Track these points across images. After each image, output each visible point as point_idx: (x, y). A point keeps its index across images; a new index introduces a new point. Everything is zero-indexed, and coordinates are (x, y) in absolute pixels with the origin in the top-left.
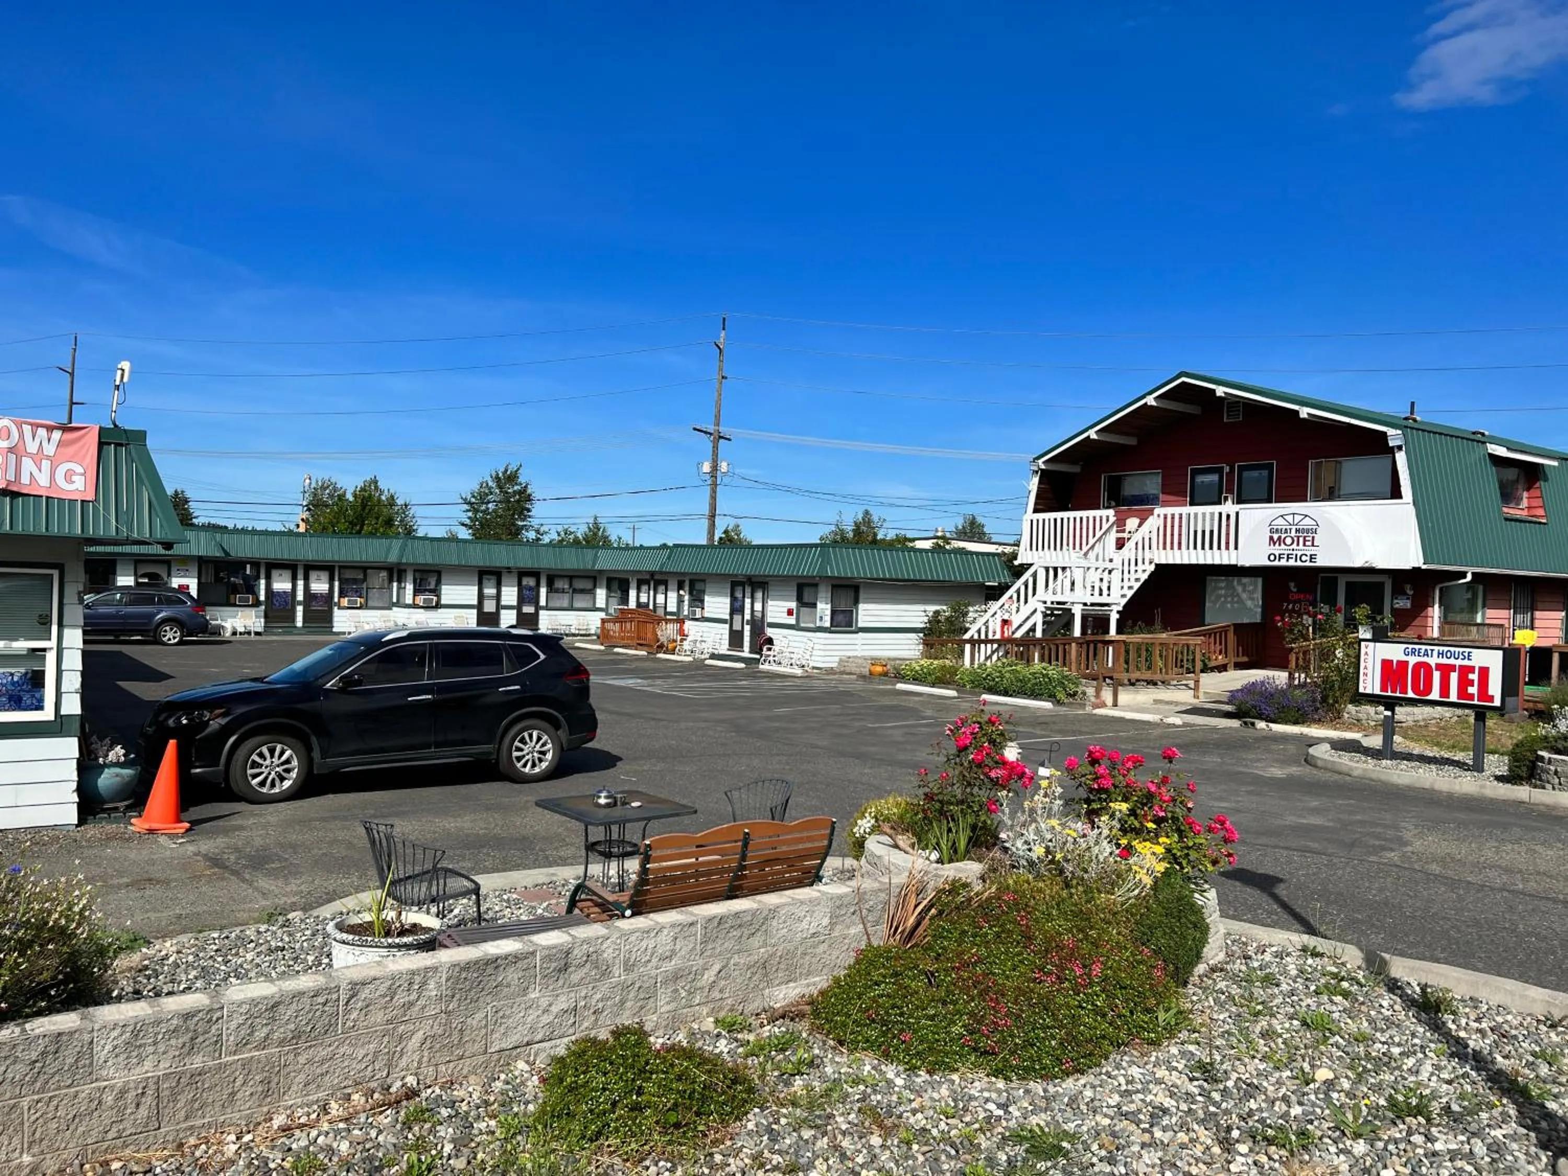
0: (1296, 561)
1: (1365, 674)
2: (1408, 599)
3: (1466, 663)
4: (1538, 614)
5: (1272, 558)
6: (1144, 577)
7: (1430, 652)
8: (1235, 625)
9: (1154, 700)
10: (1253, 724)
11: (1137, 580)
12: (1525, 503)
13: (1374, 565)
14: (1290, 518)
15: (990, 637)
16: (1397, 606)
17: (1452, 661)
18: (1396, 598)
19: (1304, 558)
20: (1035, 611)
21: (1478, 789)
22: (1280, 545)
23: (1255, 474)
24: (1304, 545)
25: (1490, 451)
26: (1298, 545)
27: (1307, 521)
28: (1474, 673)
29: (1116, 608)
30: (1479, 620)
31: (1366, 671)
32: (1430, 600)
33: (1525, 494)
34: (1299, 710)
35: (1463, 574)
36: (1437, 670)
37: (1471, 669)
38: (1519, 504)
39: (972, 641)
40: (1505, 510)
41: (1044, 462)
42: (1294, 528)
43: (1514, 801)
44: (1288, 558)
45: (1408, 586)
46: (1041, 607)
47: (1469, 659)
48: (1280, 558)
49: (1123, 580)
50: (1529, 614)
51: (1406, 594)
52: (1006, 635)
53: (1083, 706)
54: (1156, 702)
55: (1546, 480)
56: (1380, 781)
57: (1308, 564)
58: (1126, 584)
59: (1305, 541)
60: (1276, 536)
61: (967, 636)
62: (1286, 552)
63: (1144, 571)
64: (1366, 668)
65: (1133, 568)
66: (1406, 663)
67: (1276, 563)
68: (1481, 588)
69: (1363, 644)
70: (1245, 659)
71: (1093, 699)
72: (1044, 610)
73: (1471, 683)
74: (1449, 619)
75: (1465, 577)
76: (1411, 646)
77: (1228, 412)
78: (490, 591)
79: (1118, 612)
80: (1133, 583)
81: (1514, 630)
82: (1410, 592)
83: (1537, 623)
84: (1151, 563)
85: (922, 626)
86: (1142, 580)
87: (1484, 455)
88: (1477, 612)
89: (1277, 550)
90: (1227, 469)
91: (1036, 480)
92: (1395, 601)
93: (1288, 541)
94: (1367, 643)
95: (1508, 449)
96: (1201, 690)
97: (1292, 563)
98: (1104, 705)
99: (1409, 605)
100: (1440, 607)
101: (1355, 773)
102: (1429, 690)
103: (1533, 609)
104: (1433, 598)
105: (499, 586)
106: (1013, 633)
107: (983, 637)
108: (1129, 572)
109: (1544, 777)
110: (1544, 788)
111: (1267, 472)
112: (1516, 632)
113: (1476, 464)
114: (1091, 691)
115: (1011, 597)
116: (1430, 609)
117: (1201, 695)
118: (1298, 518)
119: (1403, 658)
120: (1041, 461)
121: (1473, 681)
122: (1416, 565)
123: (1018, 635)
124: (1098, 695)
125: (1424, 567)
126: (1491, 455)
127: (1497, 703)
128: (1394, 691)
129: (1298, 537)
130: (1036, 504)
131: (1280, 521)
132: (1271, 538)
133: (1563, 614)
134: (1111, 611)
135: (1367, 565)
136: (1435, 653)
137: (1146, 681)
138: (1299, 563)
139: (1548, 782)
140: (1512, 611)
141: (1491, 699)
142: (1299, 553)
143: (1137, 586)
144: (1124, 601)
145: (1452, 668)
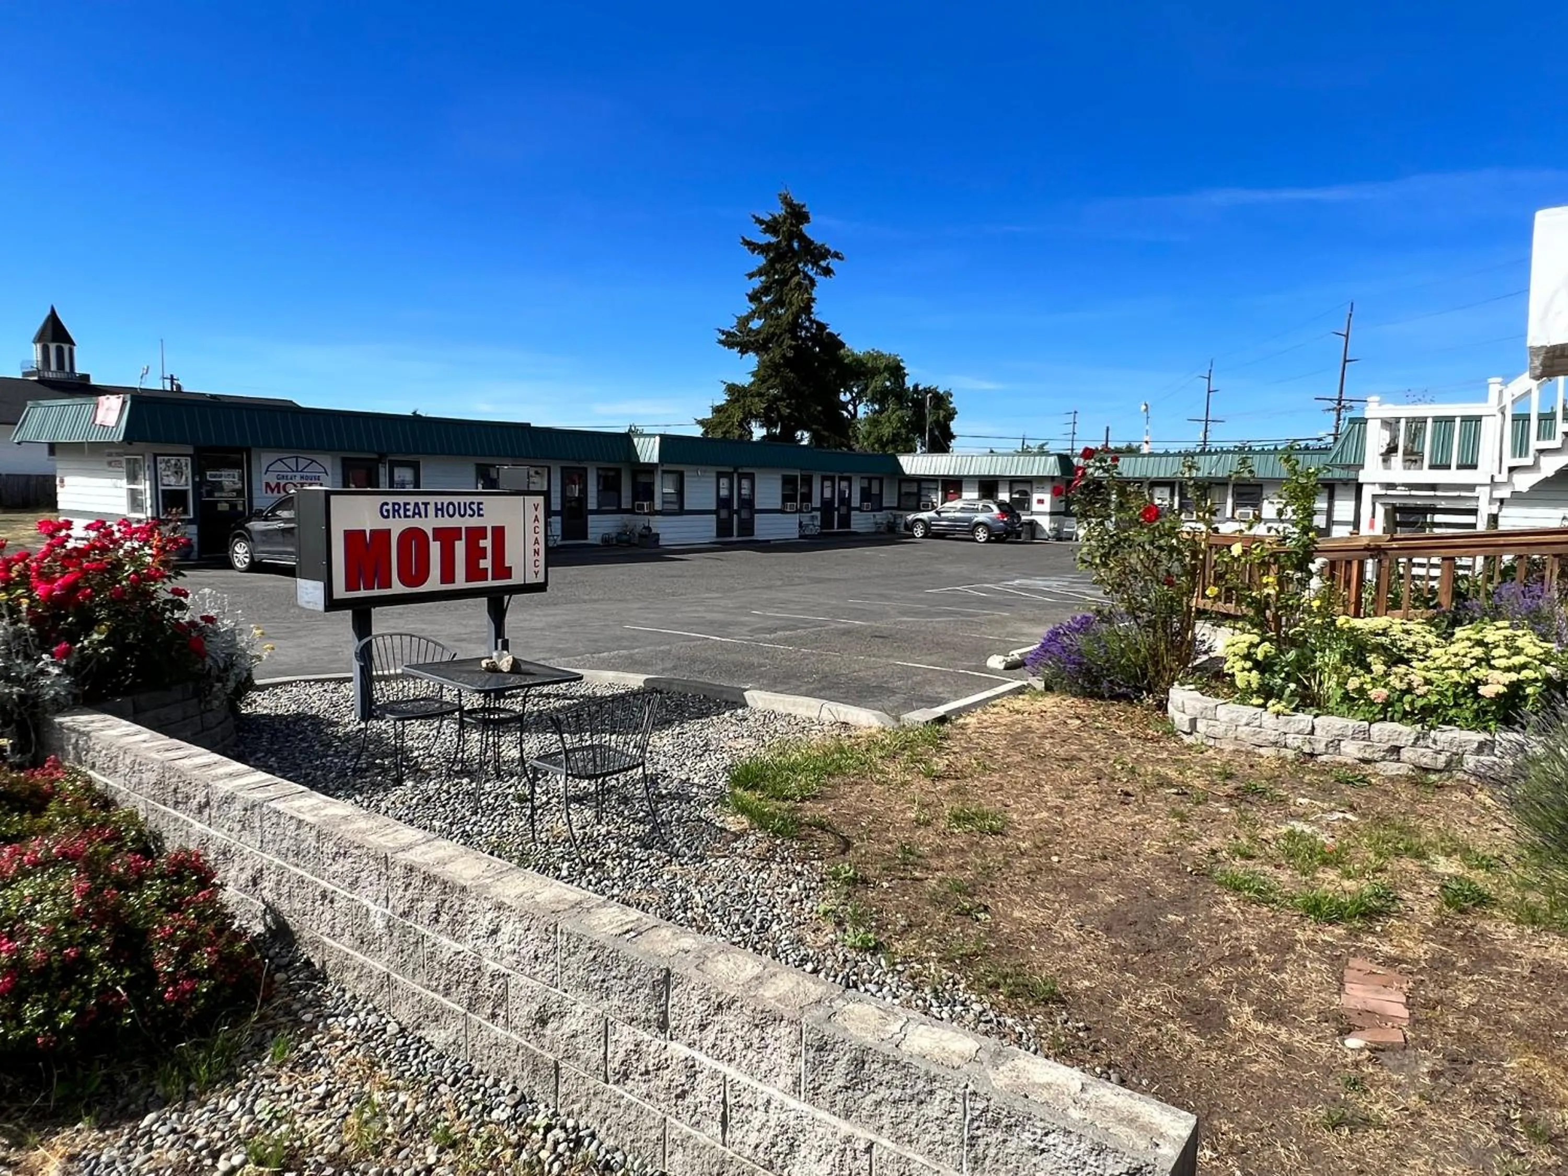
78: (1321, 504)
105: (1331, 499)
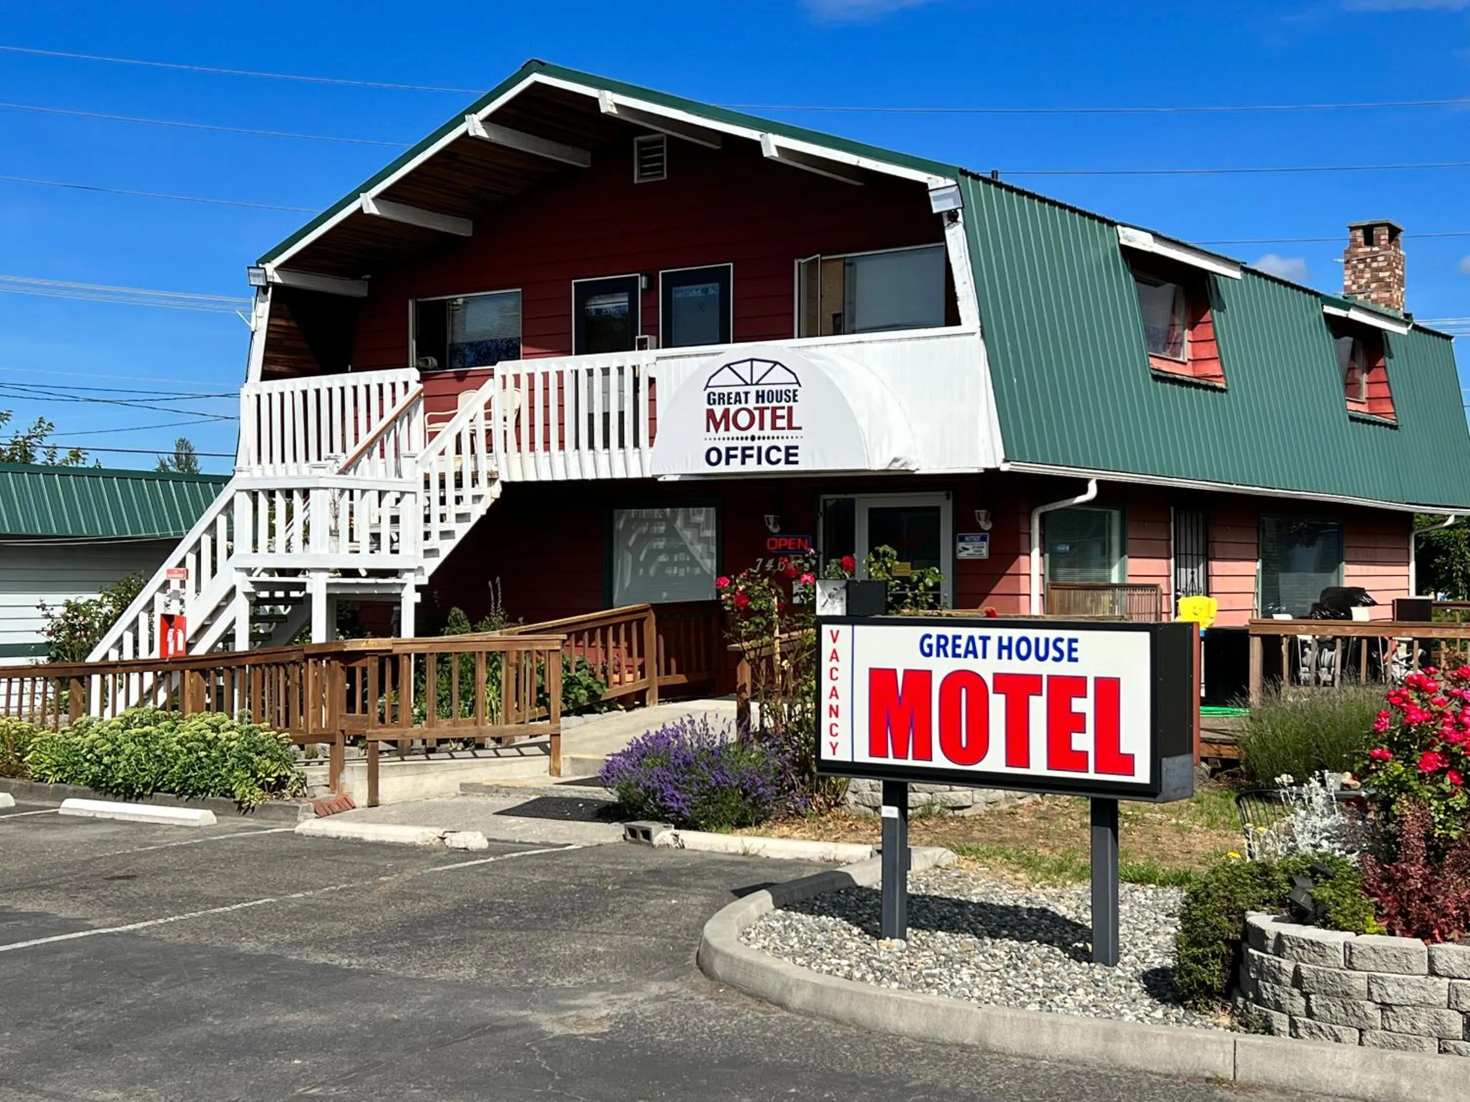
0: (759, 462)
1: (834, 711)
2: (983, 539)
3: (1065, 669)
4: (1216, 567)
5: (714, 456)
6: (479, 511)
7: (979, 644)
8: (658, 608)
9: (463, 786)
10: (647, 834)
11: (461, 517)
12: (1186, 352)
13: (911, 468)
14: (743, 369)
15: (144, 654)
16: (963, 555)
17: (1031, 667)
18: (962, 539)
19: (774, 454)
20: (232, 592)
21: (1099, 1045)
22: (727, 429)
23: (694, 292)
24: (774, 427)
25: (1123, 242)
26: (762, 427)
27: (778, 374)
28: (1084, 695)
29: (411, 581)
30: (1115, 579)
31: (834, 702)
32: (1023, 539)
33: (1187, 335)
34: (746, 794)
35: (1081, 486)
36: (996, 691)
37: (1077, 685)
38: (1178, 355)
39: (104, 667)
40: (1155, 363)
41: (278, 269)
42: (753, 390)
43: (1194, 1078)
44: (744, 457)
45: (982, 513)
46: (244, 585)
47: (1071, 659)
48: (729, 457)
49: (427, 519)
50: (1201, 567)
51: (978, 529)
52: (171, 650)
53: (292, 813)
54: (467, 788)
55: (1221, 308)
56: (853, 1022)
57: (782, 467)
58: (436, 526)
59: (774, 417)
60: (719, 410)
61: (94, 657)
62: (741, 444)
63: (477, 498)
64: (834, 693)
65: (451, 492)
66: (927, 675)
67: (722, 468)
68: (1116, 514)
69: (826, 629)
70: (682, 679)
71: (322, 794)
72: (250, 589)
73: (1078, 723)
74: (1061, 580)
75: (1085, 491)
76: (935, 631)
77: (641, 162)
79: (418, 588)
80: (451, 524)
81: (1177, 597)
82: (987, 526)
83: (1216, 584)
84: (492, 480)
85: (43, 639)
86: (474, 519)
87: (1114, 250)
88: (1110, 566)
89: (722, 439)
90: (642, 282)
91: (263, 308)
92: (961, 545)
93: (743, 419)
94: (835, 628)
95: (1155, 235)
96: (565, 756)
97: (751, 466)
98: (344, 805)
99: (984, 553)
100: (1042, 555)
101: (797, 1000)
102: (979, 748)
103: (1208, 557)
104: (1030, 535)
106: (189, 646)
107: (128, 655)
108: (443, 501)
109: (1267, 990)
110: (1268, 1029)
111: (717, 285)
112: (1180, 601)
113: (1099, 267)
114: (317, 774)
115: (182, 563)
116: (1023, 559)
117: (565, 767)
118: (760, 369)
119: (920, 663)
120: (270, 267)
121: (1082, 716)
122: (991, 466)
123: (201, 649)
124: (333, 783)
125: (1005, 467)
126: (1125, 250)
127: (1142, 775)
128: (900, 753)
129: (762, 410)
130: (266, 361)
131: (727, 377)
132: (710, 414)
133: (1259, 565)
134: (403, 585)
135: (896, 466)
136: (993, 646)
137: (460, 740)
138: (765, 467)
139: (1279, 1008)
140: (1172, 561)
141: (1127, 764)
142: (765, 445)
143: (462, 530)
144: (432, 565)
145: (1031, 683)
